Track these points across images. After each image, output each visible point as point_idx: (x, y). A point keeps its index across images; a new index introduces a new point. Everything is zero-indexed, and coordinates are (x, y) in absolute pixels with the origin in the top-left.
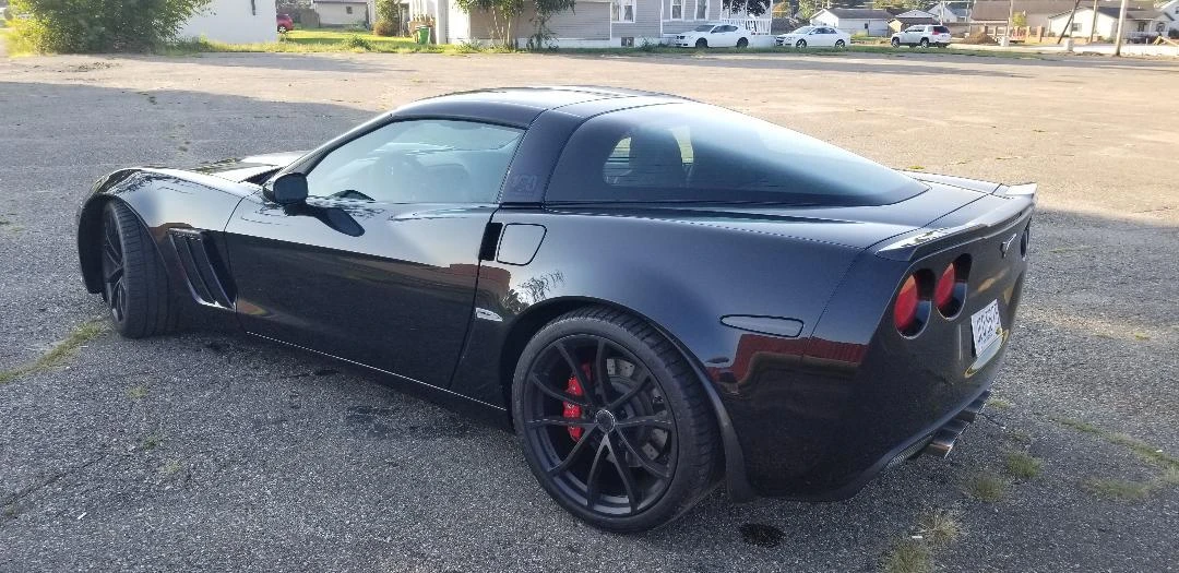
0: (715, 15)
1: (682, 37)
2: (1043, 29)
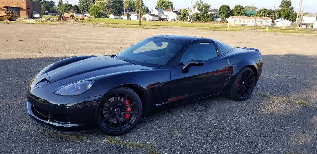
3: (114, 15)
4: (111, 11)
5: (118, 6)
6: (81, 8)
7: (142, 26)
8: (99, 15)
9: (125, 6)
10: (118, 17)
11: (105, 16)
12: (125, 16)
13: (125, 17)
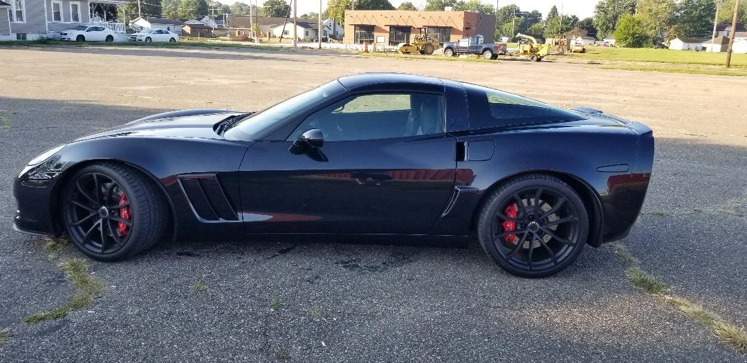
0: (85, 20)
1: (66, 34)
2: (270, 34)
3: (685, 40)
4: (676, 30)
5: (700, 17)
6: (597, 25)
7: (732, 70)
8: (638, 41)
9: (720, 15)
10: (693, 46)
11: (658, 43)
12: (715, 42)
13: (713, 46)
